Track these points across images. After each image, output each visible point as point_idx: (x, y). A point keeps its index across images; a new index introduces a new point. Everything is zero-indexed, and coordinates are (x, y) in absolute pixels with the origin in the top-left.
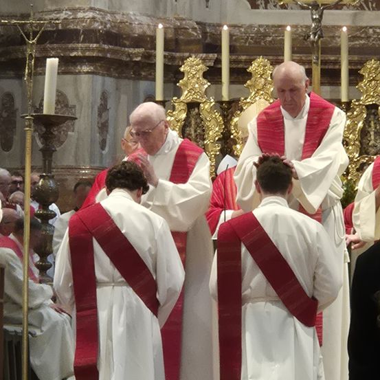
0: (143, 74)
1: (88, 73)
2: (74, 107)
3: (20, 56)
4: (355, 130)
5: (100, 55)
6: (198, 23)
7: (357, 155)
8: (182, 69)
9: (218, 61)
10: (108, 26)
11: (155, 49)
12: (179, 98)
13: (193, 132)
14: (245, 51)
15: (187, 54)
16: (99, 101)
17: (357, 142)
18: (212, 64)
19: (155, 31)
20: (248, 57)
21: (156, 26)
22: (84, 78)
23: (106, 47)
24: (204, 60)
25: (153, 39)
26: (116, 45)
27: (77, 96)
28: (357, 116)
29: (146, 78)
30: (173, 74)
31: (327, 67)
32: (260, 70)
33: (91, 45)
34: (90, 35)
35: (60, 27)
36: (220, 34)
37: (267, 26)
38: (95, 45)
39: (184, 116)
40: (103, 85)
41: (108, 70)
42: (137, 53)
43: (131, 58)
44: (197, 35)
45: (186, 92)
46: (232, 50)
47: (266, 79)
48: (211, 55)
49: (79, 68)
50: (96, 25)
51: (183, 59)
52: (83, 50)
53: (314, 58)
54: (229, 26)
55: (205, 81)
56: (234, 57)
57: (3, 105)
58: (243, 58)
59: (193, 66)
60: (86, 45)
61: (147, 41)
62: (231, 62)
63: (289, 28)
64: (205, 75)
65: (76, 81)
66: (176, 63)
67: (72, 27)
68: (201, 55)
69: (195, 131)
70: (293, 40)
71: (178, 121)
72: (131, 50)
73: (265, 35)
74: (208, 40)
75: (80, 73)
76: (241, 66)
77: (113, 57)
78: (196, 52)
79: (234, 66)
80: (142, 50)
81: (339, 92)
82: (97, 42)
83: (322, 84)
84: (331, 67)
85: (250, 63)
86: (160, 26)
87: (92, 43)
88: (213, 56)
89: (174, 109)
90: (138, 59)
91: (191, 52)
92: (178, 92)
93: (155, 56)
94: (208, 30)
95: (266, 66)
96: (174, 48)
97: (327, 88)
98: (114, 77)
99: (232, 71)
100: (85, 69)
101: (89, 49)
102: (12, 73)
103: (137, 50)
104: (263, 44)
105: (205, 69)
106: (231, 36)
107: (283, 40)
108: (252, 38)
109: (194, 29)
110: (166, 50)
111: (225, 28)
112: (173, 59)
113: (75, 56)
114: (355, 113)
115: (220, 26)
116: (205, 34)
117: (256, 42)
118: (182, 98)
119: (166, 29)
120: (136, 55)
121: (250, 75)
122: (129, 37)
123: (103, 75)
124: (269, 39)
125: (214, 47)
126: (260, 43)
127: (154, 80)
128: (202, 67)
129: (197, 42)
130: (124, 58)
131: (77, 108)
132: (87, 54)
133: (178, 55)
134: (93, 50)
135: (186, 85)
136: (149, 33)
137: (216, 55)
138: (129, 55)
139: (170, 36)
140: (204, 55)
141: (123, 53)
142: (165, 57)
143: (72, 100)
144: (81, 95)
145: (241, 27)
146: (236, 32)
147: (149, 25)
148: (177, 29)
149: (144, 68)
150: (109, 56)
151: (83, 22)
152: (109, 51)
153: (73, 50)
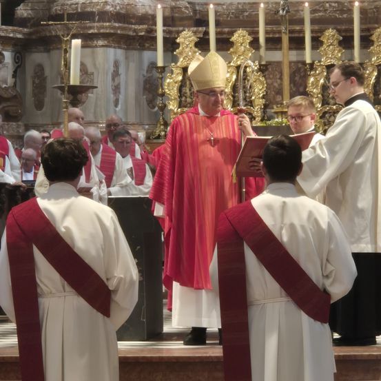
0: (147, 45)
1: (103, 46)
2: (93, 74)
3: (48, 34)
4: (317, 86)
5: (112, 31)
6: (189, 3)
7: (320, 106)
8: (178, 41)
9: (207, 33)
10: (118, 8)
11: (156, 25)
12: (176, 63)
13: (188, 91)
14: (227, 24)
15: (181, 29)
16: (112, 69)
17: (319, 96)
18: (202, 36)
19: (155, 10)
20: (230, 29)
21: (156, 7)
22: (100, 50)
23: (117, 25)
24: (195, 33)
25: (154, 17)
26: (124, 23)
27: (95, 65)
28: (319, 74)
29: (149, 49)
30: (171, 45)
31: (293, 35)
32: (241, 40)
33: (105, 24)
34: (103, 16)
35: (79, 10)
36: (208, 11)
37: (244, 3)
38: (108, 24)
39: (180, 78)
40: (115, 55)
41: (119, 43)
42: (141, 29)
43: (137, 33)
44: (189, 12)
45: (182, 59)
46: (218, 24)
47: (245, 47)
48: (200, 29)
49: (95, 42)
50: (108, 8)
51: (179, 33)
52: (98, 28)
53: (283, 28)
54: (214, 4)
55: (197, 50)
56: (219, 30)
57: (36, 73)
58: (226, 30)
59: (187, 38)
60: (101, 24)
61: (149, 19)
62: (217, 33)
63: (262, 5)
64: (197, 45)
65: (93, 52)
66: (173, 36)
67: (89, 9)
68: (192, 29)
69: (190, 90)
70: (266, 14)
71: (176, 83)
72: (137, 27)
73: (243, 11)
74: (198, 17)
75: (96, 46)
76: (225, 36)
77: (122, 32)
78: (189, 26)
79: (219, 37)
80: (145, 27)
81: (304, 55)
82: (109, 21)
83: (290, 49)
84: (296, 35)
85: (232, 33)
86: (159, 6)
87: (106, 22)
88: (202, 29)
89: (172, 72)
90: (143, 34)
91: (184, 26)
92: (175, 59)
93: (156, 31)
94: (197, 8)
95: (244, 36)
96: (171, 23)
97: (294, 52)
98: (124, 49)
99: (218, 41)
100: (100, 43)
101: (103, 27)
102: (42, 48)
103: (141, 27)
104: (241, 18)
105: (196, 40)
106: (216, 12)
107: (258, 15)
108: (233, 13)
109: (186, 8)
110: (164, 25)
111: (211, 6)
112: (170, 32)
113: (92, 34)
114: (317, 72)
115: (207, 4)
116: (195, 11)
117: (236, 17)
118: (179, 64)
119: (164, 8)
120: (141, 30)
121: (232, 44)
122: (134, 16)
123: (115, 47)
124: (246, 14)
125: (202, 22)
126: (239, 17)
127: (155, 50)
128: (194, 39)
129: (189, 18)
130: (131, 33)
131: (95, 74)
132: (102, 31)
133: (174, 29)
134: (106, 28)
135: (181, 53)
136: (150, 12)
137: (204, 28)
138: (135, 31)
139: (167, 14)
140: (195, 29)
141: (130, 29)
142: (164, 31)
143: (90, 69)
144: (97, 63)
145: (224, 5)
146: (220, 9)
147: (150, 6)
148: (173, 9)
149: (148, 41)
150: (119, 32)
151: (97, 5)
152: (119, 28)
153: (91, 28)
